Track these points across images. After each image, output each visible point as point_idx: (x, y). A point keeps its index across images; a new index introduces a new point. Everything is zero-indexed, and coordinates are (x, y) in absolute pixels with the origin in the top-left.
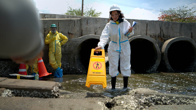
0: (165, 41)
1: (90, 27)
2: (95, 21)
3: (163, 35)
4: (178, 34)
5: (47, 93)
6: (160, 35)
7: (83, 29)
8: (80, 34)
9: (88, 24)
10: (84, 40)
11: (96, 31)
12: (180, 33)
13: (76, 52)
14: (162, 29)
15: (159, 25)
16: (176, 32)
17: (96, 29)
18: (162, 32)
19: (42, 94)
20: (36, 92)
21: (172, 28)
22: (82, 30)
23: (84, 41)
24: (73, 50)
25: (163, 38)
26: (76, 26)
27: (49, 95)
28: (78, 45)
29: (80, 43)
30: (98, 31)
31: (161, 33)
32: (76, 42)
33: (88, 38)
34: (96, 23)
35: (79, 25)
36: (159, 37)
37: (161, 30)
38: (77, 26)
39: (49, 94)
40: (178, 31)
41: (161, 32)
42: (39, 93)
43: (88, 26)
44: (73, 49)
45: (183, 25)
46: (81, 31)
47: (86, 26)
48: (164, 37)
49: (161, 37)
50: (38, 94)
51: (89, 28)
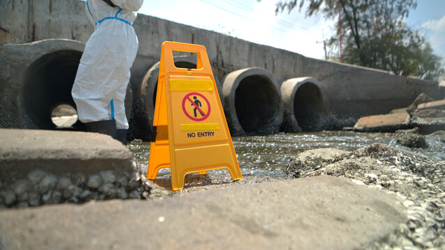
0: (225, 74)
1: (57, 19)
2: (74, 7)
3: (220, 63)
4: (246, 64)
5: (109, 176)
6: (216, 61)
7: (39, 25)
8: (29, 37)
9: (54, 13)
10: (44, 53)
11: (74, 35)
12: (249, 61)
13: (19, 84)
14: (219, 50)
15: (216, 40)
16: (243, 60)
17: (77, 28)
18: (220, 56)
19: (84, 186)
20: (48, 181)
21: (237, 50)
22: (34, 27)
23: (44, 56)
24: (9, 79)
25: (223, 69)
26: (16, 10)
27: (120, 186)
28: (28, 65)
29: (33, 59)
30: (80, 35)
31: (219, 59)
32: (19, 53)
33: (58, 48)
34: (77, 13)
35: (27, 10)
36: (215, 65)
37: (219, 52)
38: (20, 11)
39: (121, 180)
40: (246, 58)
41: (217, 57)
42: (65, 182)
43: (52, 19)
44: (9, 75)
45: (254, 48)
46: (31, 28)
47: (48, 17)
48: (223, 67)
49: (217, 66)
50: (62, 190)
51: (56, 22)
